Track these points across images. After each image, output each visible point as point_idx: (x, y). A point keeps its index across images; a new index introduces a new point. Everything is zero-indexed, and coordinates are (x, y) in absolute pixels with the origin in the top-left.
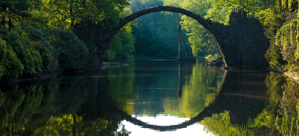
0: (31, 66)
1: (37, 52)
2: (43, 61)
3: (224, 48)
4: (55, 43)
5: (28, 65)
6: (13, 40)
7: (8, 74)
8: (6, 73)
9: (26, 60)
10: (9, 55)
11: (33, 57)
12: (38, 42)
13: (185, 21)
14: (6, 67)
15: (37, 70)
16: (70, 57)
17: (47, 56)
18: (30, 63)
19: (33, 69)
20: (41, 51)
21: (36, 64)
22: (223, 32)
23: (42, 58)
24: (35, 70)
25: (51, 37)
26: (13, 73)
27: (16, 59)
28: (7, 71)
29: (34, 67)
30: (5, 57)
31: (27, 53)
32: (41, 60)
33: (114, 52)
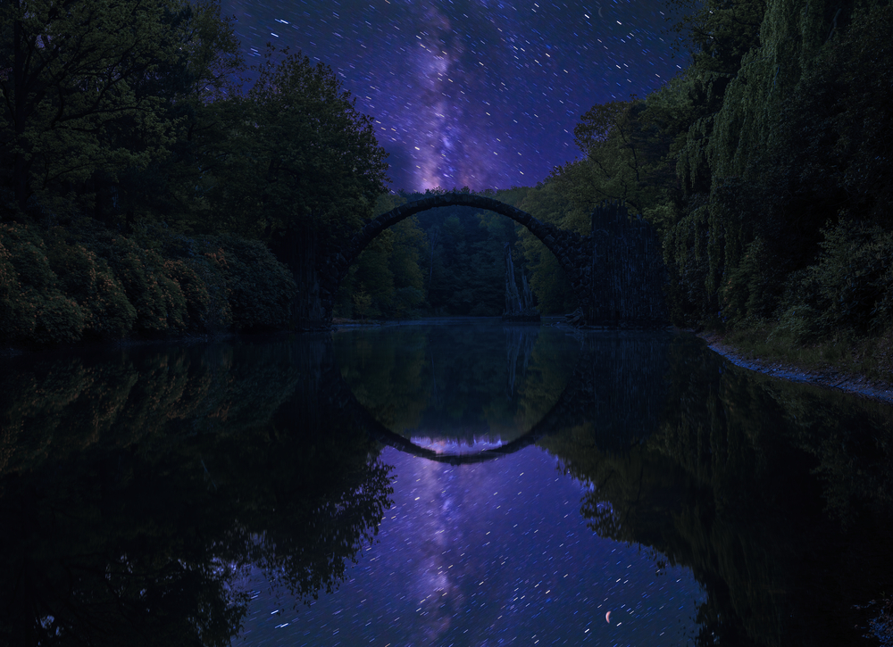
0: (158, 312)
1: (175, 283)
2: (188, 304)
3: (581, 285)
4: (225, 268)
5: (151, 309)
6: (123, 254)
7: (98, 326)
8: (94, 324)
9: (145, 298)
10: (103, 284)
11: (164, 293)
12: (179, 262)
13: (525, 240)
14: (94, 312)
15: (170, 321)
16: (256, 300)
17: (197, 293)
18: (154, 306)
19: (161, 319)
20: (185, 282)
21: (169, 308)
22: (579, 250)
23: (186, 296)
24: (168, 321)
25: (217, 255)
26: (110, 324)
27: (120, 295)
28: (96, 319)
29: (166, 314)
30: (94, 289)
31: (151, 283)
32: (183, 302)
33: (367, 297)
